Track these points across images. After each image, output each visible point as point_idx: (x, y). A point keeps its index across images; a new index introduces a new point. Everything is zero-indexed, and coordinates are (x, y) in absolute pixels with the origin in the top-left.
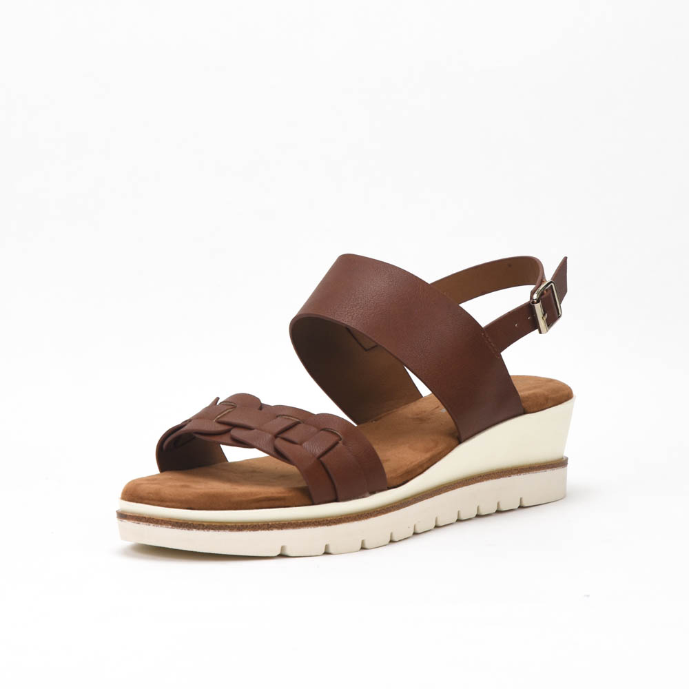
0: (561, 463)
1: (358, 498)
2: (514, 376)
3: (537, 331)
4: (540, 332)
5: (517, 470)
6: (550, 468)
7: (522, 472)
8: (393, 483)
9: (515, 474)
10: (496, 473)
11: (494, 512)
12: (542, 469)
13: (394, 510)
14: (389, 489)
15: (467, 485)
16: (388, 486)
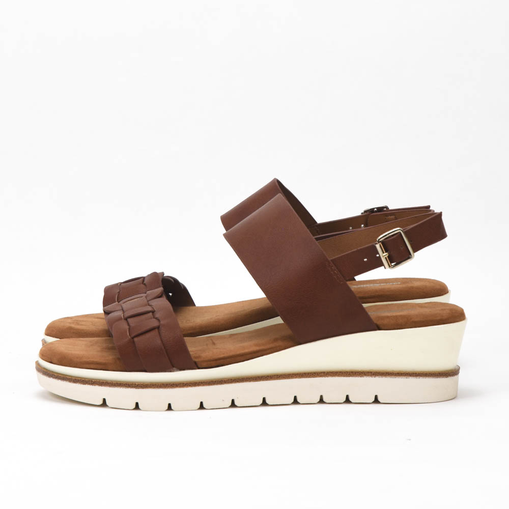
0: (452, 373)
3: (383, 267)
5: (371, 373)
6: (414, 376)
7: (378, 375)
8: (204, 365)
9: (368, 375)
10: (344, 372)
11: (342, 402)
12: (403, 376)
13: (204, 385)
14: (199, 368)
15: (307, 377)
16: (200, 366)
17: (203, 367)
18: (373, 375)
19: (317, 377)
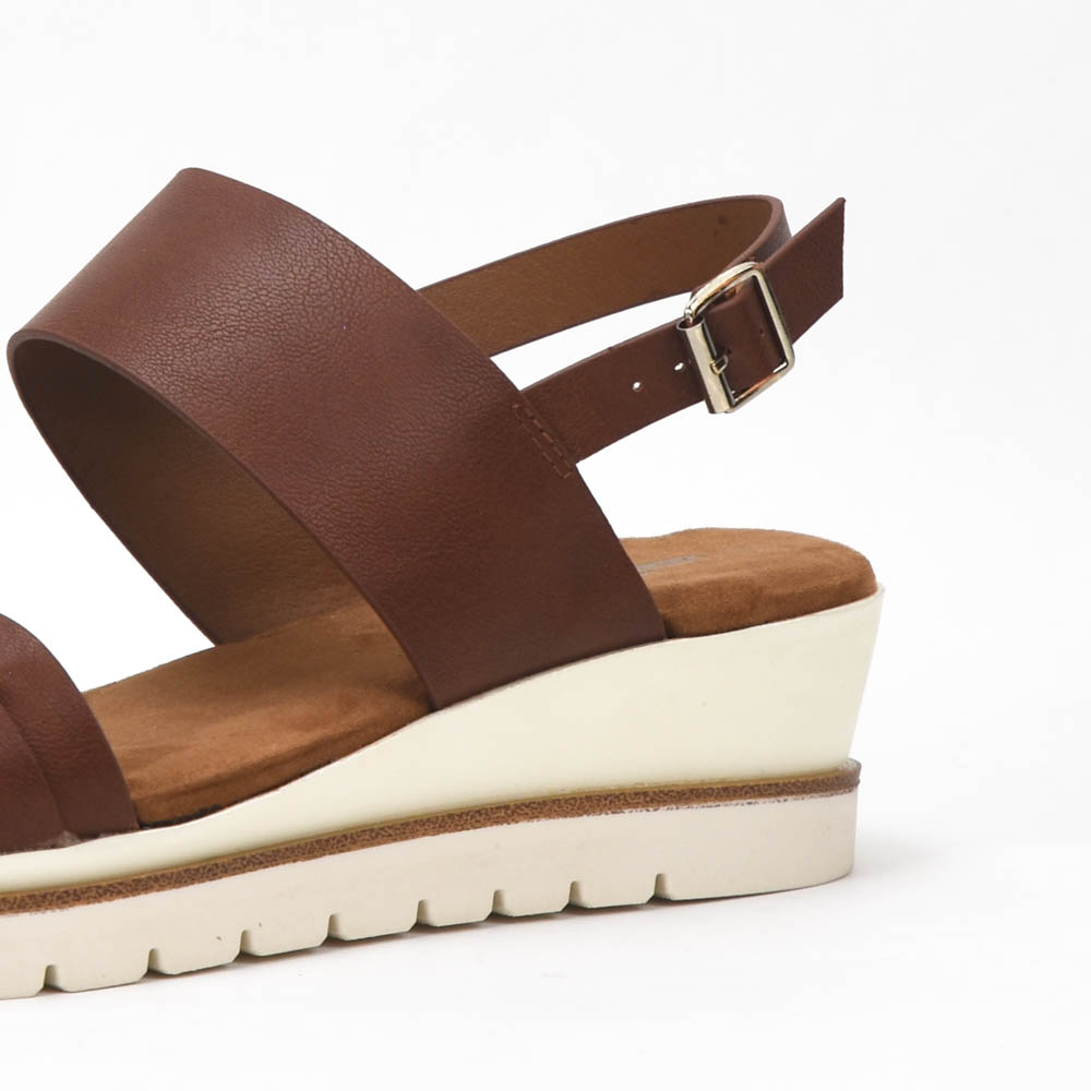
1: (35, 848)
2: (627, 540)
3: (703, 404)
4: (712, 410)
5: (645, 794)
6: (770, 795)
7: (665, 803)
8: (162, 811)
9: (635, 806)
10: (567, 801)
11: (560, 909)
12: (741, 797)
13: (162, 888)
14: (143, 826)
15: (455, 830)
16: (145, 818)
17: (158, 819)
18: (652, 801)
19: (484, 825)
